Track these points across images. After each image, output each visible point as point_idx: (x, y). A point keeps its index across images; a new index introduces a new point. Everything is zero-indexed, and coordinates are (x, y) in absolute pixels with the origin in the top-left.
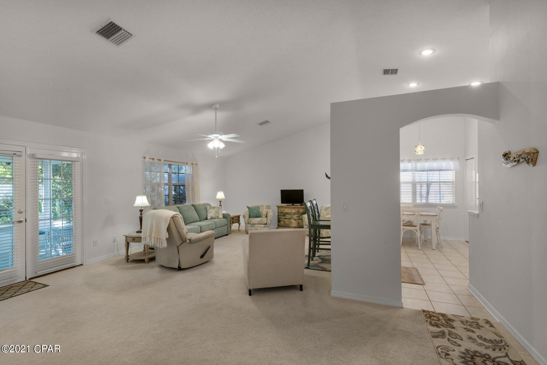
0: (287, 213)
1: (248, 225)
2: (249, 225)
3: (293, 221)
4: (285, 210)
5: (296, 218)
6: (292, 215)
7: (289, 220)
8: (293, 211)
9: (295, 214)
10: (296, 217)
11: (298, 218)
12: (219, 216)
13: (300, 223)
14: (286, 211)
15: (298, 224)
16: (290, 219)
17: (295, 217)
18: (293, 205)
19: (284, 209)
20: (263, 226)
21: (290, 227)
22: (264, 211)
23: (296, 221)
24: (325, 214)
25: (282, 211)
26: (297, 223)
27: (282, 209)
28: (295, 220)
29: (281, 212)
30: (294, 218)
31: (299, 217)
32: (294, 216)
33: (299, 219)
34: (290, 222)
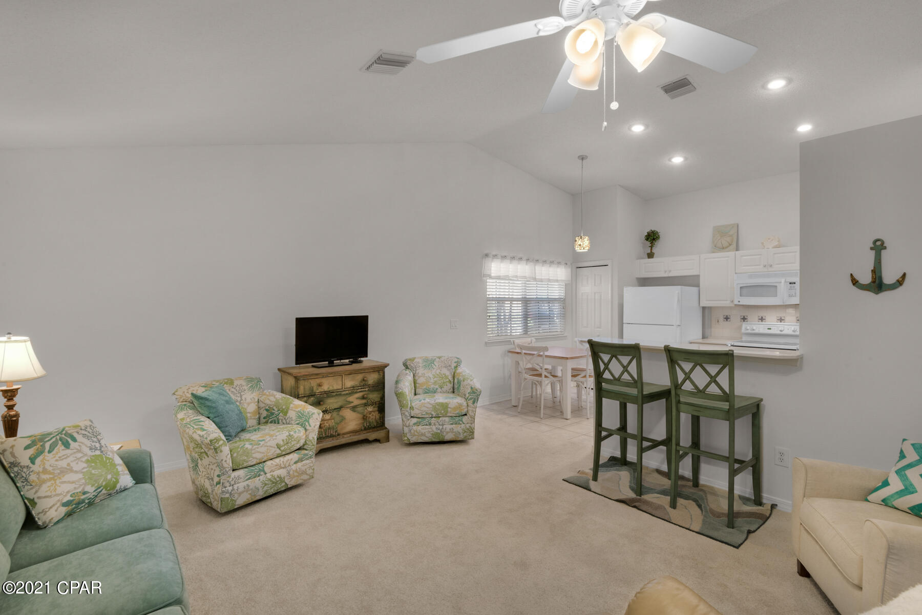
0: (329, 394)
1: (236, 473)
2: (241, 473)
3: (348, 414)
4: (320, 385)
5: (356, 402)
6: (344, 398)
7: (335, 414)
8: (349, 383)
9: (353, 390)
10: (357, 398)
11: (364, 401)
12: (117, 482)
13: (368, 415)
14: (325, 388)
15: (361, 421)
16: (340, 408)
17: (355, 399)
18: (331, 364)
19: (318, 381)
20: (295, 456)
21: (339, 435)
22: (248, 400)
23: (358, 413)
24: (431, 376)
25: (312, 389)
26: (361, 416)
27: (314, 383)
28: (354, 409)
29: (308, 393)
30: (352, 405)
31: (363, 398)
32: (351, 399)
33: (366, 405)
34: (338, 419)
